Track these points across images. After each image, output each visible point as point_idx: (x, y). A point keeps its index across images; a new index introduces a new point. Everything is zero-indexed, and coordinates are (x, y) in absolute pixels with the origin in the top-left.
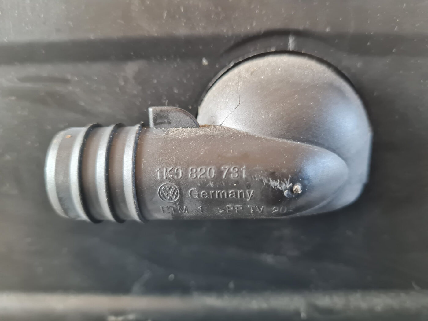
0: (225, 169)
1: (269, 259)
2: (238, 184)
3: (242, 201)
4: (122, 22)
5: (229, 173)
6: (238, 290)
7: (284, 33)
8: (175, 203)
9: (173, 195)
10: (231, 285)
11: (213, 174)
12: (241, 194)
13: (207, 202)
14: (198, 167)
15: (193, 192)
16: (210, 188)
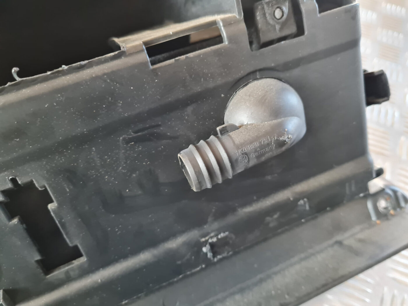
0: (262, 141)
1: (269, 178)
2: (268, 145)
3: (271, 150)
4: (183, 89)
5: (264, 142)
6: (258, 199)
7: (254, 72)
8: (246, 163)
9: (245, 160)
10: (255, 198)
11: (258, 144)
12: (271, 148)
13: (258, 157)
14: (251, 145)
15: (253, 156)
16: (259, 151)
